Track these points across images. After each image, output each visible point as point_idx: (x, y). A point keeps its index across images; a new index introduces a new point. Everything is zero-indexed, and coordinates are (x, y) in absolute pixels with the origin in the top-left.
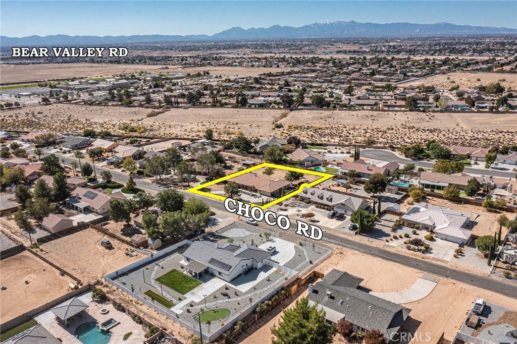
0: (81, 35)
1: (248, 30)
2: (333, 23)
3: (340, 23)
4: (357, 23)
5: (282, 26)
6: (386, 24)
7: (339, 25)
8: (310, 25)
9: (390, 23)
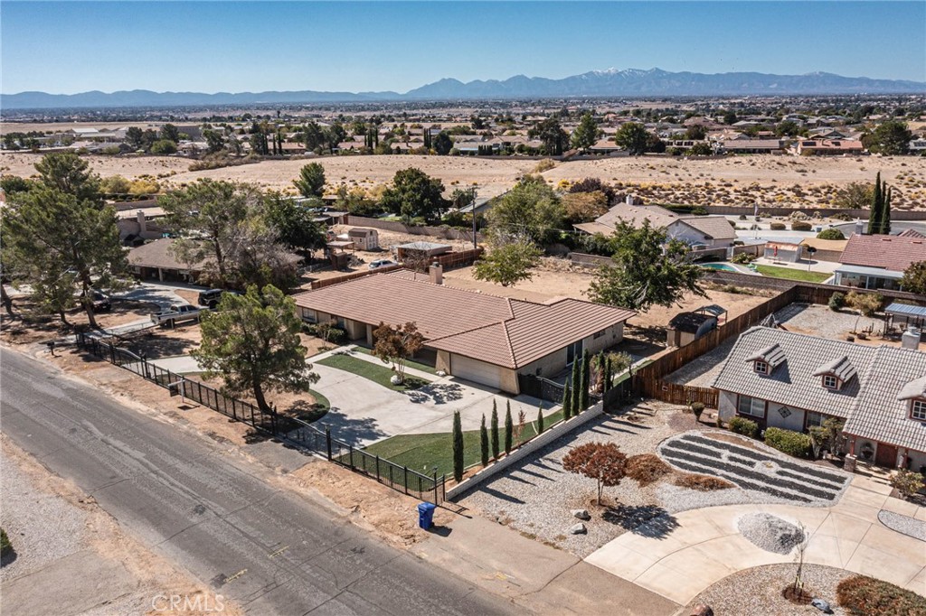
0: (175, 91)
1: (468, 84)
2: (622, 72)
3: (633, 72)
4: (664, 72)
5: (530, 78)
6: (718, 75)
7: (632, 76)
8: (581, 76)
9: (724, 72)
